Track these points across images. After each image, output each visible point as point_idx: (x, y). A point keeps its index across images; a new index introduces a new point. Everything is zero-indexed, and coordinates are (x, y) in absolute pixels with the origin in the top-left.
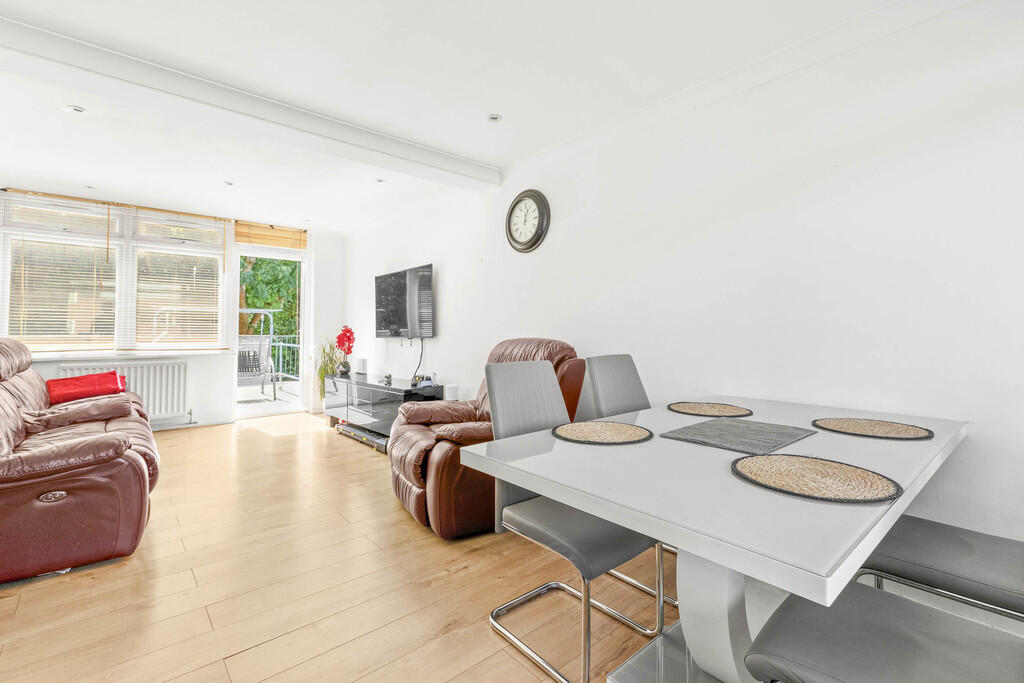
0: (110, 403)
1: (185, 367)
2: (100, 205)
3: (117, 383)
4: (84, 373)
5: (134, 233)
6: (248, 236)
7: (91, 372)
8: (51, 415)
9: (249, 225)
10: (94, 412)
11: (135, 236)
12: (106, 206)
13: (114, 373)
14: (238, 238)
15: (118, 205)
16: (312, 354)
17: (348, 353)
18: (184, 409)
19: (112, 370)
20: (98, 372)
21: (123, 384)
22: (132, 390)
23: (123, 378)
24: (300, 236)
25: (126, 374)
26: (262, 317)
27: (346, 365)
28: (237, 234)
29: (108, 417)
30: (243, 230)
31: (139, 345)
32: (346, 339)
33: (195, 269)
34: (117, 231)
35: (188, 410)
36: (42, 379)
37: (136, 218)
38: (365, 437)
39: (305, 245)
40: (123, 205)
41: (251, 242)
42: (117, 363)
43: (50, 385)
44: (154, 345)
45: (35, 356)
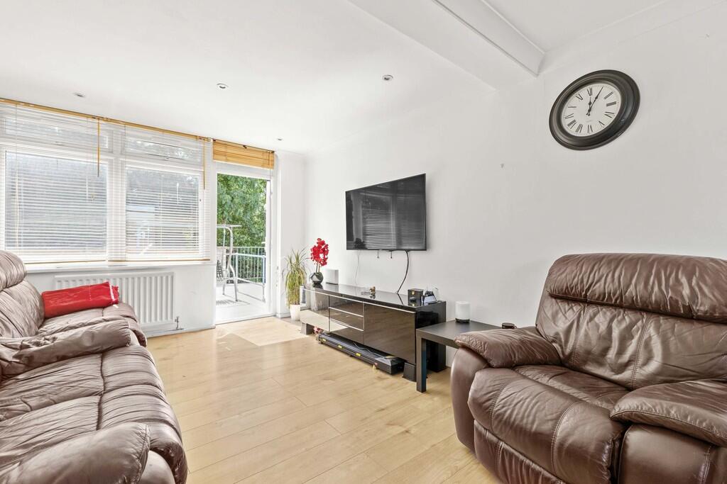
0: (106, 330)
1: (172, 277)
2: (90, 120)
3: (110, 294)
4: (79, 285)
5: (123, 148)
6: (225, 154)
7: (85, 284)
8: (35, 348)
9: (225, 144)
10: (87, 343)
11: (123, 153)
12: (96, 121)
13: (107, 285)
14: (216, 156)
15: (107, 120)
16: (279, 264)
17: (323, 265)
18: (172, 318)
19: (105, 281)
20: (92, 283)
21: (116, 295)
22: (124, 301)
23: (115, 289)
24: (268, 157)
25: (118, 285)
26: (224, 232)
27: (319, 276)
28: (215, 153)
29: (105, 348)
30: (221, 148)
31: (129, 257)
32: (320, 251)
33: (178, 185)
34: (107, 146)
35: (174, 318)
36: (37, 291)
37: (124, 135)
38: (341, 344)
39: (273, 165)
40: (111, 120)
41: (227, 160)
42: (109, 274)
43: (45, 298)
44: (142, 256)
45: (29, 268)
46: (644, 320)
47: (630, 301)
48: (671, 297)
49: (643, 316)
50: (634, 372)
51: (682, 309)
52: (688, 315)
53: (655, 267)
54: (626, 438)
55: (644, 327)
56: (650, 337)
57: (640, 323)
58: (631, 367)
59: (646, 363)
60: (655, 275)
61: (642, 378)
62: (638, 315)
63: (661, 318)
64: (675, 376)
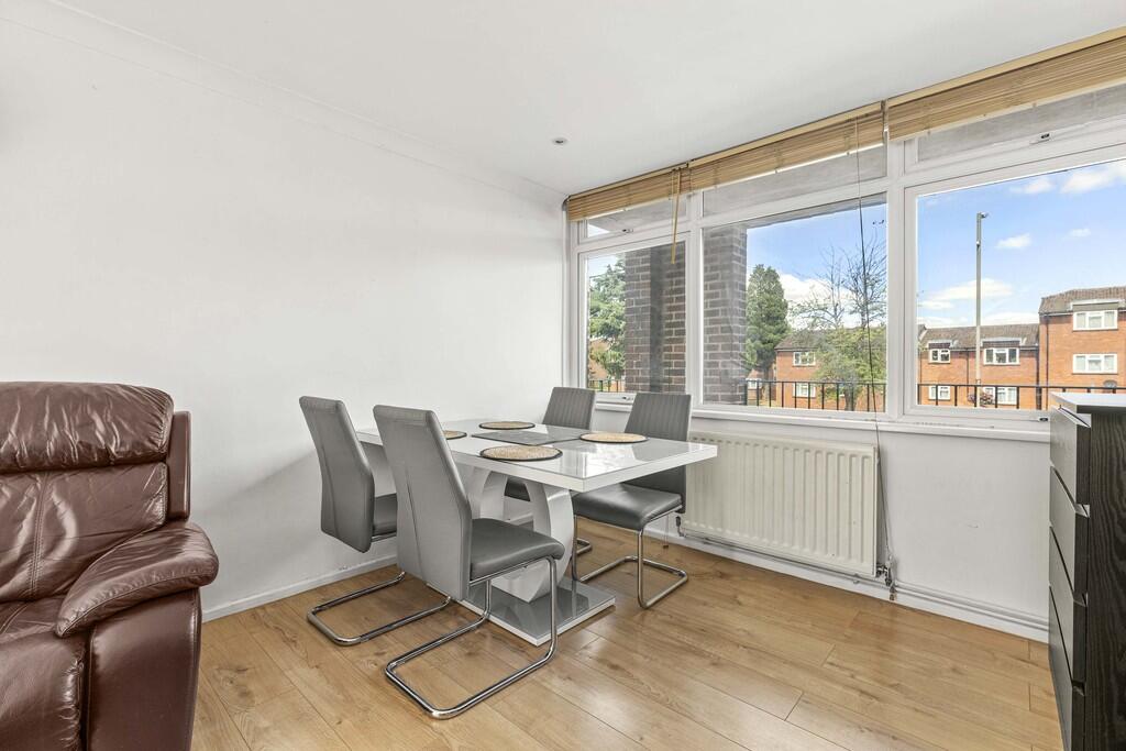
46: (39, 485)
47: (9, 462)
48: (80, 442)
49: (35, 479)
50: (33, 569)
51: (96, 455)
52: (105, 463)
53: (47, 403)
54: (93, 648)
55: (40, 496)
56: (54, 509)
57: (31, 491)
58: (27, 565)
59: (52, 548)
60: (51, 413)
61: (49, 571)
62: (26, 480)
63: (66, 474)
64: (99, 548)
